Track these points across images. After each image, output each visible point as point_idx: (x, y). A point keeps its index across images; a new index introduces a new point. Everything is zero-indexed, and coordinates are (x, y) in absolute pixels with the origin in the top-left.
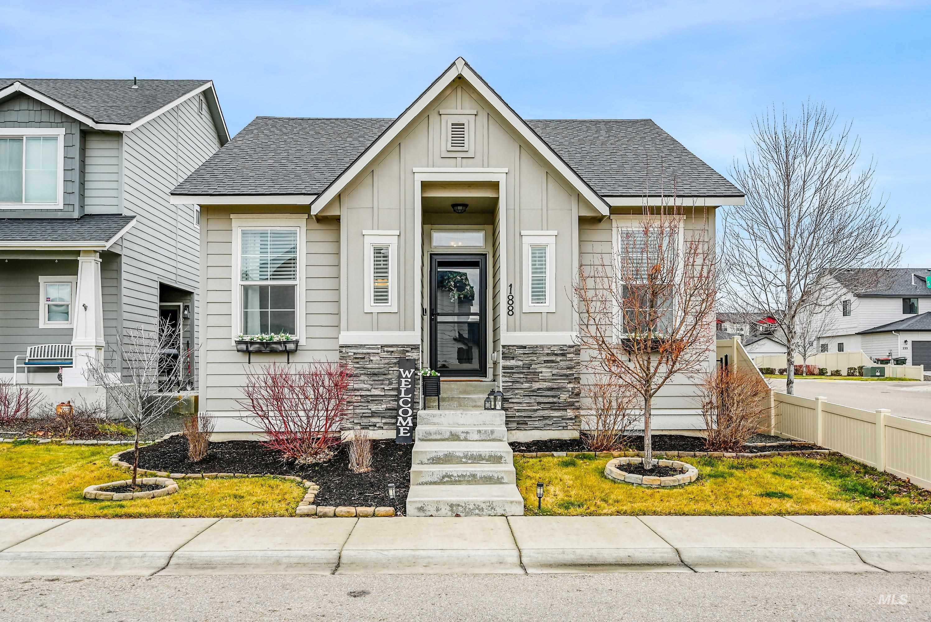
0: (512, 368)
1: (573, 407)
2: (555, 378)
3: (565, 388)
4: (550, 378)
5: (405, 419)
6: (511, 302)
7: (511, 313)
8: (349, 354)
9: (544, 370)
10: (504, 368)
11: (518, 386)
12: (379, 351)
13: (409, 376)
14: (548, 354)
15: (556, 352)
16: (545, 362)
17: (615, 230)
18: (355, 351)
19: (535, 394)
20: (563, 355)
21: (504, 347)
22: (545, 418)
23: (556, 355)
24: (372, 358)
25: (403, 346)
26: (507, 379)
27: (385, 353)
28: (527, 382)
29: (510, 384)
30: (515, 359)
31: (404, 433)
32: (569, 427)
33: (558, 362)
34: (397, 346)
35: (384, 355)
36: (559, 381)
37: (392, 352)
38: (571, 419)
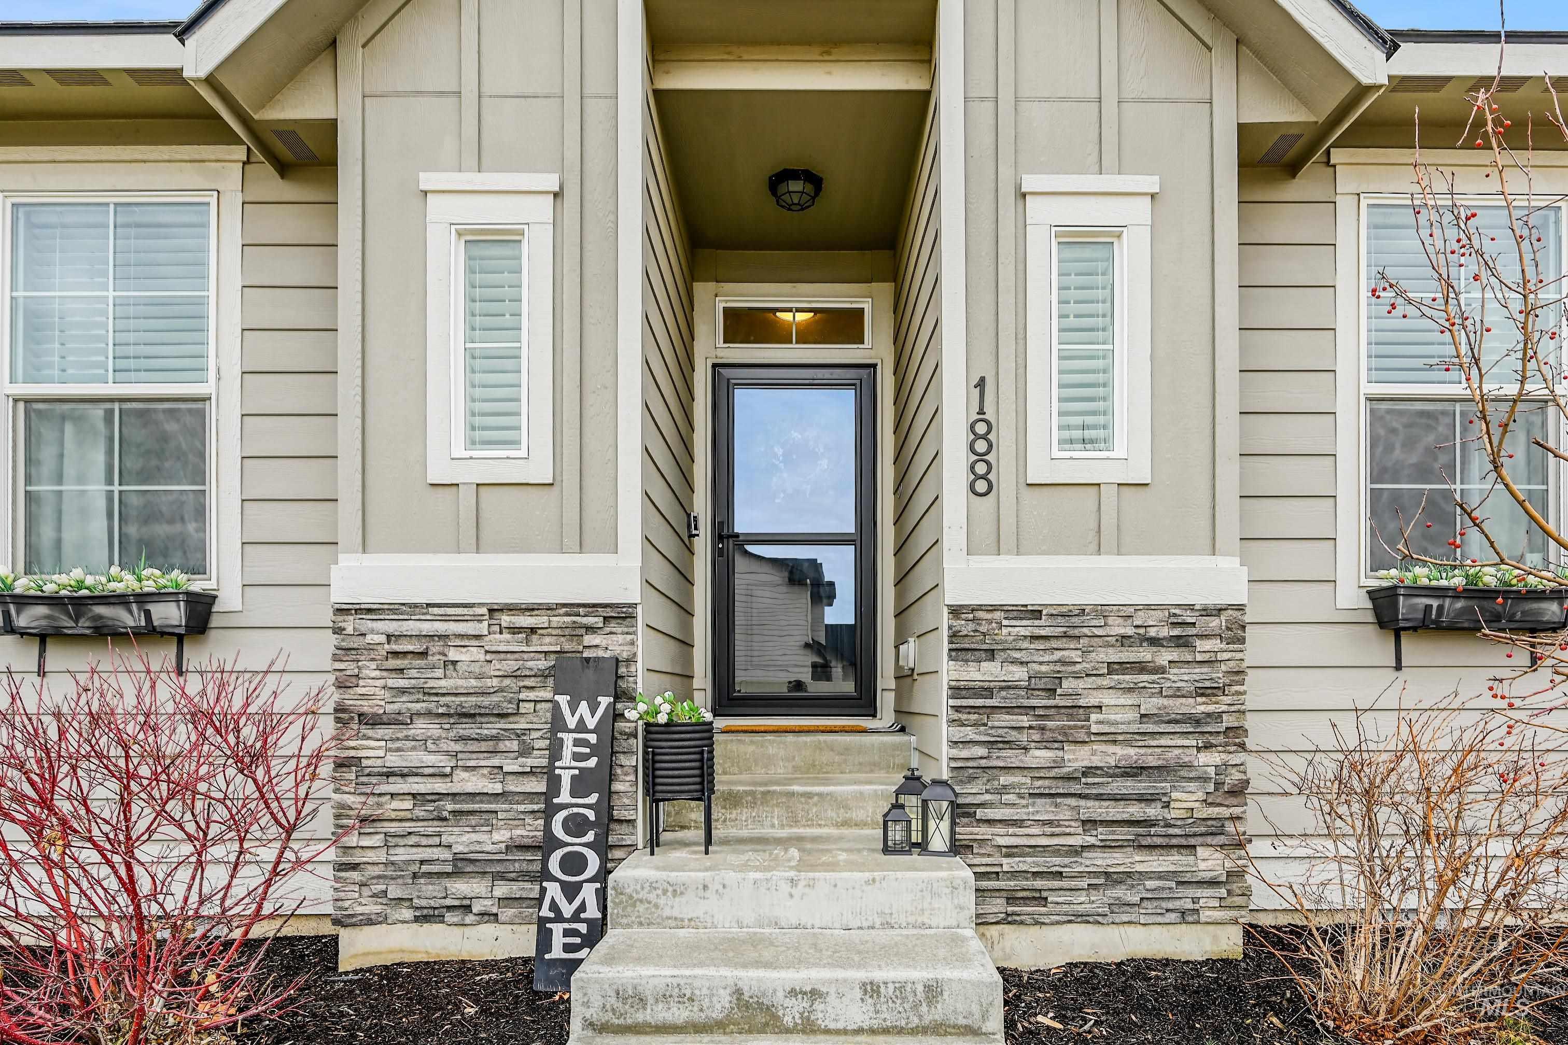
0: (987, 692)
1: (1221, 839)
2: (1151, 728)
3: (1189, 766)
4: (1134, 728)
5: (571, 889)
6: (981, 446)
7: (981, 486)
8: (369, 638)
9: (1108, 698)
10: (957, 691)
11: (1012, 757)
12: (483, 628)
13: (591, 723)
14: (1123, 640)
15: (1152, 632)
16: (1113, 668)
17: (1346, 204)
18: (392, 627)
19: (1075, 788)
20: (1181, 642)
21: (956, 611)
22: (1111, 878)
23: (1154, 642)
24: (453, 655)
25: (572, 608)
26: (969, 733)
27: (506, 636)
28: (1045, 744)
29: (981, 751)
30: (1000, 656)
31: (567, 947)
32: (1205, 915)
33: (1161, 670)
34: (550, 608)
35: (503, 642)
36: (1164, 741)
37: (533, 630)
38: (1213, 883)
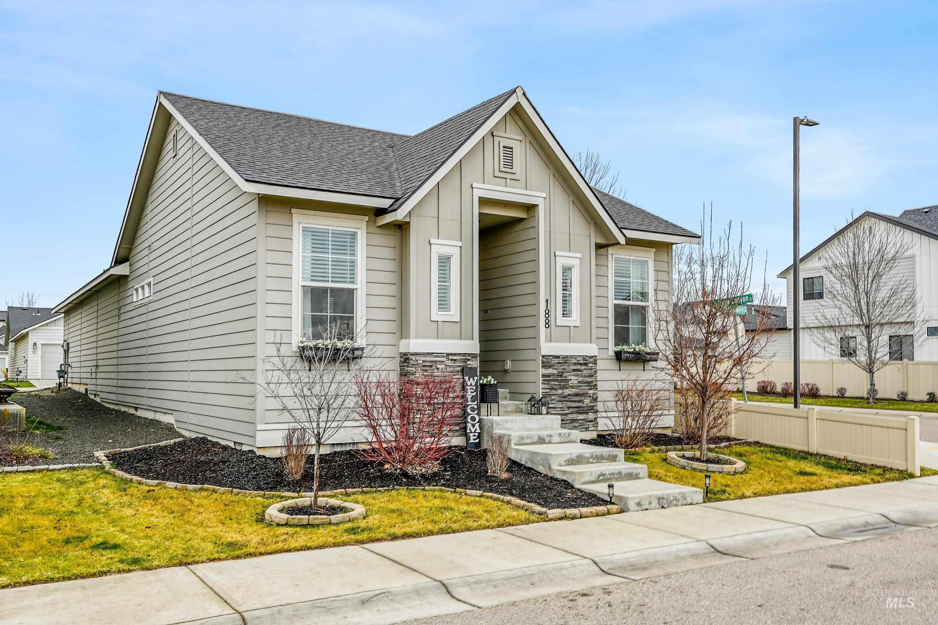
0: (549, 376)
1: (593, 411)
2: (580, 385)
3: (587, 394)
4: (578, 385)
5: (473, 425)
6: (547, 316)
7: (547, 326)
8: (419, 362)
9: (573, 378)
10: (543, 376)
11: (554, 392)
12: (445, 359)
14: (575, 364)
15: (580, 362)
16: (574, 370)
17: (610, 256)
18: (424, 359)
19: (567, 399)
20: (586, 364)
21: (543, 356)
22: (573, 421)
23: (581, 364)
24: (438, 366)
25: (464, 354)
26: (546, 386)
27: (450, 361)
28: (560, 389)
29: (549, 391)
30: (552, 367)
31: (474, 439)
32: (591, 429)
33: (582, 371)
34: (459, 354)
35: (449, 363)
36: (583, 388)
37: (455, 360)
38: (591, 421)
